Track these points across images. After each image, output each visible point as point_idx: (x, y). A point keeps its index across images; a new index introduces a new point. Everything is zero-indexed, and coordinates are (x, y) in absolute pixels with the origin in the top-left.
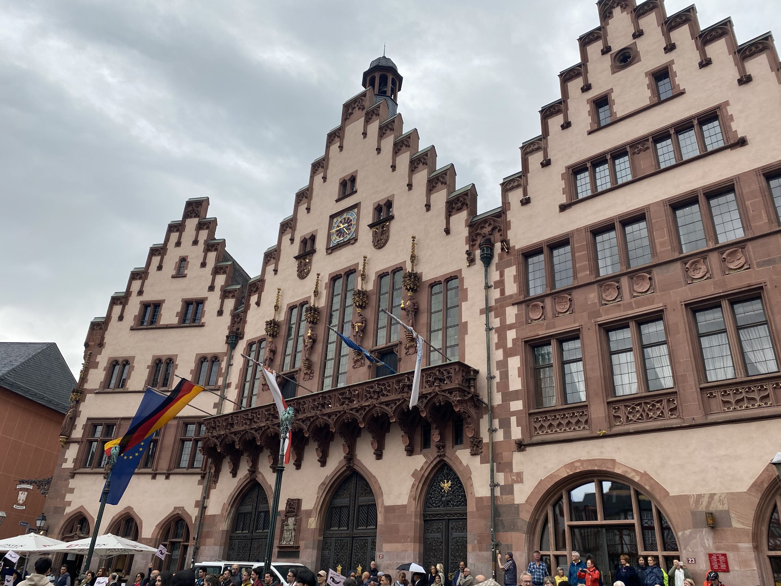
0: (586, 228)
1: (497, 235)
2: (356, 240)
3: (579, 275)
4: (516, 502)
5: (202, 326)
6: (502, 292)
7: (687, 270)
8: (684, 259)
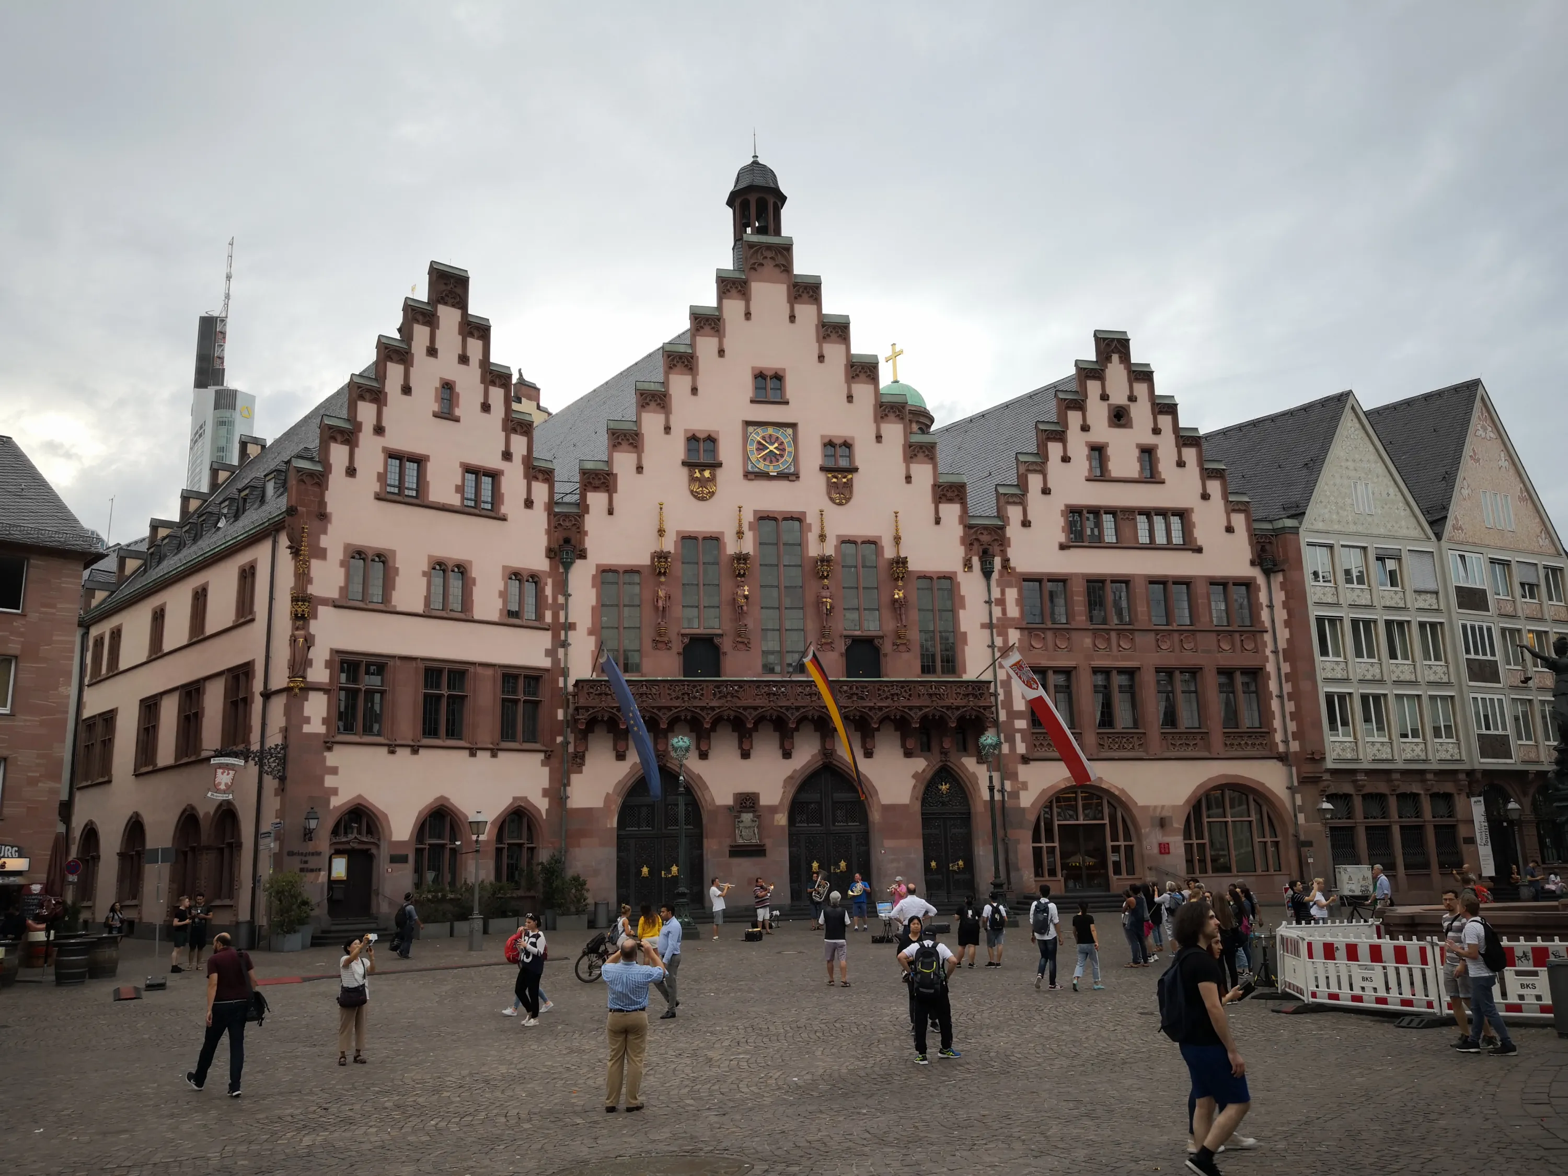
0: (1083, 575)
1: (997, 549)
2: (796, 477)
3: (1078, 618)
4: (1022, 805)
5: (504, 519)
6: (1004, 612)
7: (1157, 640)
8: (1157, 632)
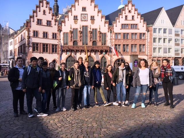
0: (123, 33)
2: (87, 21)
3: (122, 38)
4: (113, 60)
5: (52, 27)
6: (113, 37)
7: (132, 41)
